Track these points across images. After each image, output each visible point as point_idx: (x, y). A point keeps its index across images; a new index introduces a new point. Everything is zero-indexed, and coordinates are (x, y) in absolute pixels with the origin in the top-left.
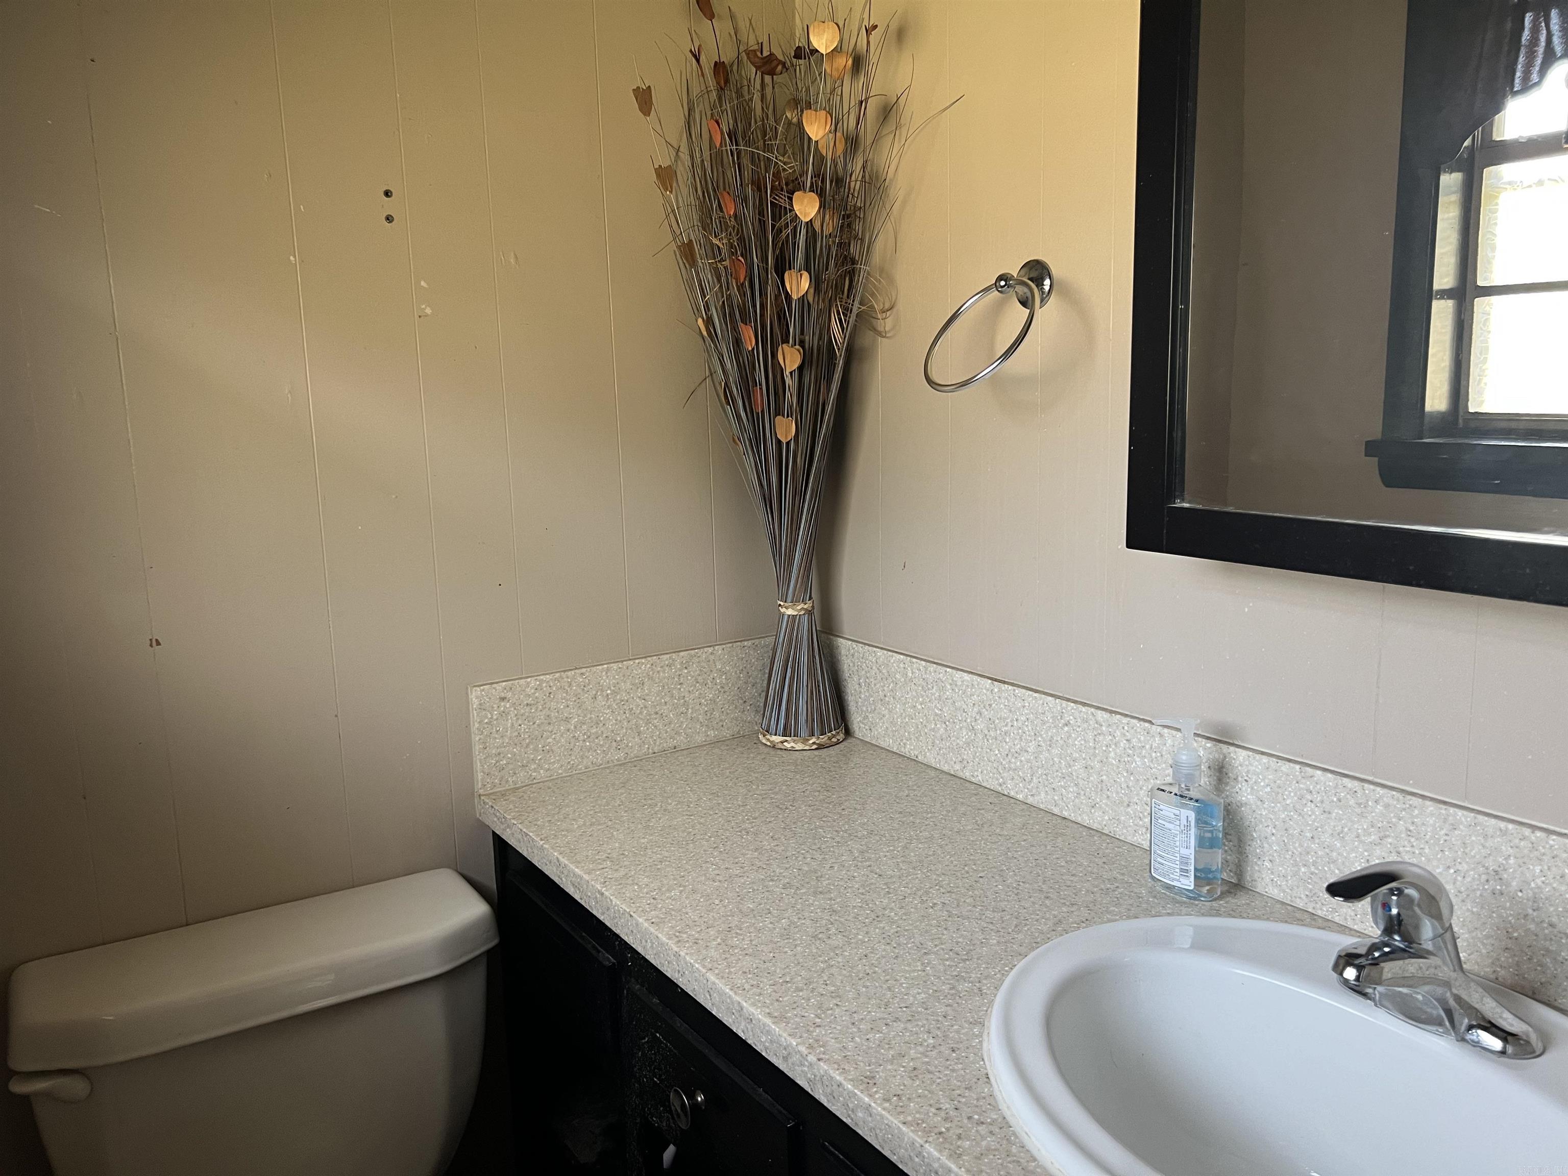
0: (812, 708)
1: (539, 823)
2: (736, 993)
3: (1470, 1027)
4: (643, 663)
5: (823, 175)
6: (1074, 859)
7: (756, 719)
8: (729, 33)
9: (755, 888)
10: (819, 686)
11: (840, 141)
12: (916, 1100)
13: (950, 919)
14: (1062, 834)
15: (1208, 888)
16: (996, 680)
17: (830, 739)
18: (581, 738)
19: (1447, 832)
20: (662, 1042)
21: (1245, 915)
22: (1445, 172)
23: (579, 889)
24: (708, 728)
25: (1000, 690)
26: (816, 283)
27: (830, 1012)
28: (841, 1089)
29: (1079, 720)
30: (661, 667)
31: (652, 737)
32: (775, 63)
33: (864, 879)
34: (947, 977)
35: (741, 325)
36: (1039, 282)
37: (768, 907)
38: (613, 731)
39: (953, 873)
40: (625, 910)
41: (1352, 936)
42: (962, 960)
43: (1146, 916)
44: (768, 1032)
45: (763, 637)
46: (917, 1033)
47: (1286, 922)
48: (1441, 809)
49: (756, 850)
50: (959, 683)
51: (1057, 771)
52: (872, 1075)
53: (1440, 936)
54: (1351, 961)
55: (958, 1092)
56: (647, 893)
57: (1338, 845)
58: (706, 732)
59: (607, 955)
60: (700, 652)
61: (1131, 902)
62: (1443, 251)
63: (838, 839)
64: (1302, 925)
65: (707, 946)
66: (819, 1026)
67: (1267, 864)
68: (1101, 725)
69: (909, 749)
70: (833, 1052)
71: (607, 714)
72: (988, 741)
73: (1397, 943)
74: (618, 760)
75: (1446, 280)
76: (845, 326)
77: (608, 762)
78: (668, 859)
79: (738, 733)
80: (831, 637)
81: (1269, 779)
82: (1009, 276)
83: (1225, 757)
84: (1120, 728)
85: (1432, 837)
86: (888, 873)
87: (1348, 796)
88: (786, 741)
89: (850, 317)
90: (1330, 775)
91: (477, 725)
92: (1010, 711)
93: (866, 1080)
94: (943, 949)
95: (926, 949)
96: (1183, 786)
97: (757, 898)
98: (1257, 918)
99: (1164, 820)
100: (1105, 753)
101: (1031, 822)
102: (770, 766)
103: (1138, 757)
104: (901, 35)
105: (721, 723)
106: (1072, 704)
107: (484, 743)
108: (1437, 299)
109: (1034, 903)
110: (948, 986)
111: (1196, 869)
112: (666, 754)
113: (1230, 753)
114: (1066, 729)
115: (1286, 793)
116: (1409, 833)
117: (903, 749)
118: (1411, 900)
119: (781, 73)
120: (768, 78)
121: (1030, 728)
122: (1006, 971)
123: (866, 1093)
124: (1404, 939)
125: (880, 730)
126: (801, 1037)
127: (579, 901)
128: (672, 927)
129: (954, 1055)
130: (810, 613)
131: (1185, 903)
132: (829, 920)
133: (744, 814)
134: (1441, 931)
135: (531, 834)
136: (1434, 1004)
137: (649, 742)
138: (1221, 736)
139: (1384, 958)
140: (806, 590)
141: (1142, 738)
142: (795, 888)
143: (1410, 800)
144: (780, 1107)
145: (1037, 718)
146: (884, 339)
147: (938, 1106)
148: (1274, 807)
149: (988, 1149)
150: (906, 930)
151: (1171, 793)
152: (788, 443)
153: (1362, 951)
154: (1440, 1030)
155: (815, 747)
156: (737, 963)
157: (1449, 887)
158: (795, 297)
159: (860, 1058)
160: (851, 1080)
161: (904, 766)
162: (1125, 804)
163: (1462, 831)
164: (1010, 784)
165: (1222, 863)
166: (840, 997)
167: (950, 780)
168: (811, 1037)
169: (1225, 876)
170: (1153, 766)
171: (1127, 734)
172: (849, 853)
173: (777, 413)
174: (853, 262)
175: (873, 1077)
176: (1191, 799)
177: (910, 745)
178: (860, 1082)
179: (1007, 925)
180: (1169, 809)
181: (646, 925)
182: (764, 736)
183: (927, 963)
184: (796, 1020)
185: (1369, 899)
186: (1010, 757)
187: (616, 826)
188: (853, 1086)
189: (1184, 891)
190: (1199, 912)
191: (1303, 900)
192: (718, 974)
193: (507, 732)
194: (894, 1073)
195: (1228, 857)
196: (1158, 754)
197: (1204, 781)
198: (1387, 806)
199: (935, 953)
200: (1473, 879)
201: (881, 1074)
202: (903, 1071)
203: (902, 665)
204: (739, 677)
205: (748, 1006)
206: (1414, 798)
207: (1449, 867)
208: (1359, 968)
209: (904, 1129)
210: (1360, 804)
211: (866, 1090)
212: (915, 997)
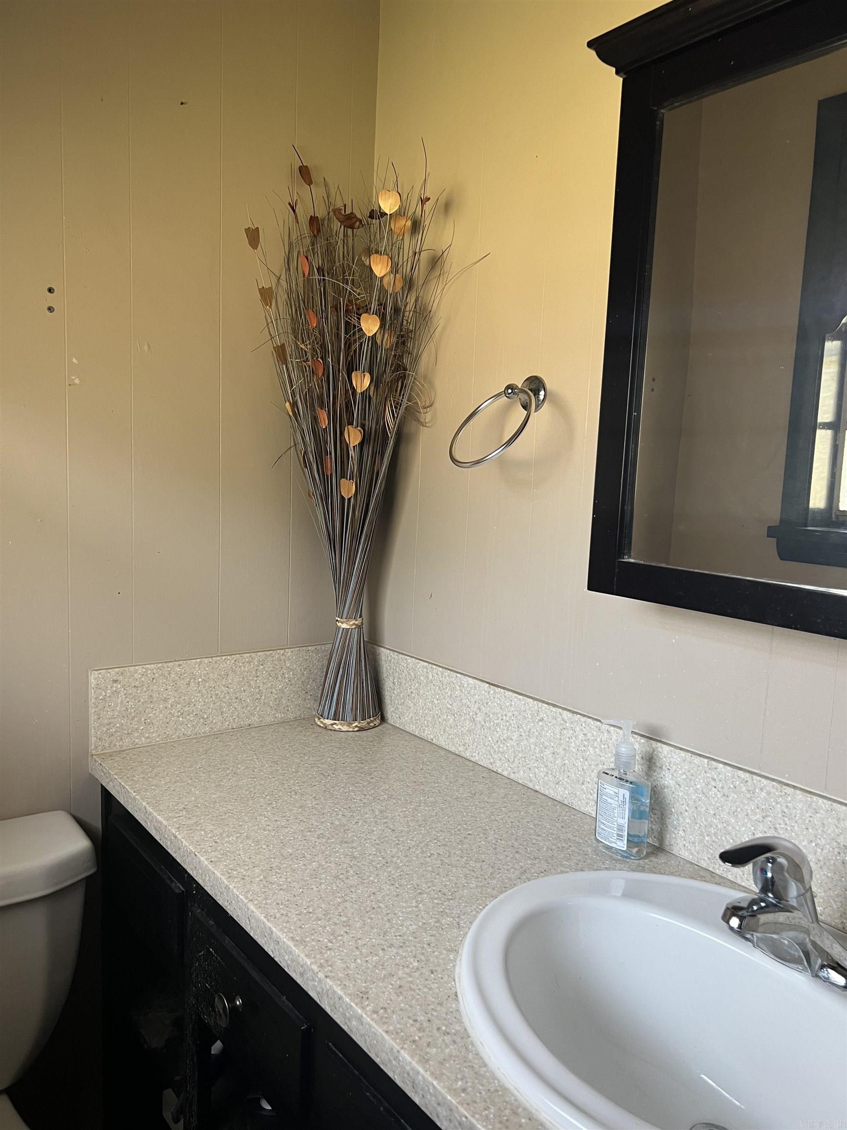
0: (357, 700)
1: (135, 779)
2: (268, 920)
3: (823, 967)
4: (229, 659)
5: (385, 304)
6: (540, 823)
7: (314, 707)
8: (323, 197)
9: (296, 837)
10: (363, 683)
11: (400, 280)
12: (398, 1013)
13: (442, 866)
14: (535, 804)
15: (636, 849)
16: (492, 685)
17: (368, 723)
18: (176, 714)
19: (811, 815)
20: (213, 955)
21: (663, 872)
22: (829, 340)
23: (159, 832)
24: (277, 711)
25: (495, 692)
26: (376, 382)
27: (340, 938)
28: (341, 1001)
29: (550, 717)
30: (243, 663)
31: (232, 716)
32: (354, 220)
33: (380, 833)
34: (434, 913)
35: (318, 409)
36: (536, 393)
37: (304, 852)
38: (201, 710)
39: (449, 830)
40: (191, 851)
41: (741, 891)
42: (447, 899)
43: (590, 869)
44: (291, 953)
45: (324, 644)
46: (405, 957)
47: (693, 878)
48: (807, 797)
49: (301, 807)
50: (466, 685)
51: (533, 755)
52: (366, 990)
53: (802, 895)
54: (735, 912)
55: (432, 1007)
56: (210, 838)
57: (733, 821)
58: (275, 714)
59: (178, 884)
60: (274, 653)
61: (579, 858)
62: (825, 395)
63: (365, 801)
64: (704, 881)
65: (251, 882)
66: (330, 949)
67: (681, 833)
68: (566, 722)
69: (428, 734)
70: (338, 971)
71: (197, 697)
72: (484, 730)
73: (770, 900)
74: (204, 733)
75: (827, 416)
76: (396, 416)
77: (196, 734)
78: (231, 811)
79: (300, 716)
80: (375, 646)
81: (685, 769)
82: (515, 386)
83: (654, 751)
84: (580, 724)
85: (800, 818)
86: (399, 828)
87: (742, 785)
88: (335, 724)
89: (399, 409)
90: (729, 768)
91: (93, 701)
92: (501, 708)
93: (361, 995)
94: (434, 890)
95: (421, 889)
96: (622, 771)
97: (296, 845)
98: (672, 874)
99: (607, 796)
100: (568, 744)
101: (511, 793)
102: (321, 742)
103: (591, 747)
104: (447, 207)
105: (287, 708)
106: (546, 705)
107: (98, 714)
108: (820, 428)
109: (507, 856)
110: (434, 920)
111: (628, 834)
112: (242, 730)
113: (657, 748)
114: (541, 723)
115: (697, 780)
116: (784, 814)
117: (422, 734)
118: (781, 866)
119: (359, 228)
120: (350, 231)
121: (515, 722)
122: (480, 909)
123: (360, 1005)
124: (776, 897)
125: (406, 719)
126: (314, 958)
127: (159, 841)
128: (226, 865)
129: (432, 976)
130: (360, 627)
131: (619, 860)
132: (350, 865)
133: (295, 779)
134: (803, 891)
135: (127, 787)
136: (796, 948)
137: (230, 720)
138: (652, 735)
139: (762, 911)
140: (357, 611)
141: (595, 733)
142: (326, 838)
143: (785, 789)
144: (297, 1012)
145: (520, 714)
146: (425, 428)
147: (415, 1018)
148: (687, 790)
149: (450, 1056)
150: (407, 874)
151: (613, 776)
152: (349, 499)
153: (744, 904)
154: (800, 968)
155: (356, 729)
156: (272, 896)
157: (811, 857)
158: (359, 391)
159: (359, 976)
160: (350, 995)
161: (422, 747)
162: (581, 783)
163: (822, 814)
164: (498, 763)
165: (648, 830)
166: (349, 926)
167: (455, 759)
168: (322, 958)
169: (650, 840)
170: (601, 755)
171: (584, 729)
172: (371, 812)
173: (343, 476)
174: (405, 369)
175: (367, 992)
176: (627, 781)
177: (428, 731)
178: (356, 996)
179: (485, 873)
180: (612, 789)
181: (206, 863)
182: (319, 719)
183: (421, 901)
184: (313, 943)
185: (752, 864)
186: (499, 743)
187: (195, 784)
188: (351, 999)
189: (619, 851)
190: (629, 868)
191: (706, 861)
192: (256, 905)
193: (117, 707)
194: (384, 989)
195: (654, 827)
196: (606, 746)
197: (637, 768)
198: (769, 793)
199: (428, 893)
200: (829, 851)
201: (374, 990)
202: (391, 988)
203: (425, 670)
204: (303, 673)
205: (276, 931)
206: (788, 788)
207: (811, 841)
208: (742, 919)
209: (386, 1036)
210: (749, 791)
211: (360, 1004)
212: (408, 928)
